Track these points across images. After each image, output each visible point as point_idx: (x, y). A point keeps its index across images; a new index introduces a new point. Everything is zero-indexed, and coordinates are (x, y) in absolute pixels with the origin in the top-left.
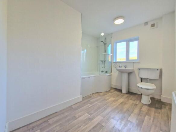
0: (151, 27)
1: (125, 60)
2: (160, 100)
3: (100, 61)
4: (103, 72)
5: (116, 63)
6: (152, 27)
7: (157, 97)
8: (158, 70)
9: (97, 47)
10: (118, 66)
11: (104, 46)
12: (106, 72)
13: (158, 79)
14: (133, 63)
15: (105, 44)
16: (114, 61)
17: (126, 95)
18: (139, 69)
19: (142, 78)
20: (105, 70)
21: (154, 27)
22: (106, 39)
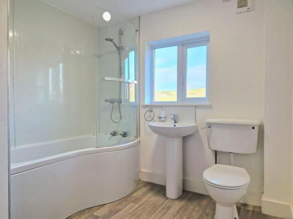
0: (238, 8)
1: (175, 100)
2: (260, 208)
3: (106, 101)
4: (114, 134)
5: (151, 108)
6: (241, 7)
7: (252, 202)
8: (253, 128)
9: (99, 57)
10: (156, 118)
11: (117, 55)
12: (125, 135)
13: (254, 154)
14: (196, 106)
15: (119, 49)
16: (147, 102)
17: (178, 205)
18: (210, 126)
19: (216, 152)
20: (120, 130)
21: (245, 9)
22: (121, 33)
